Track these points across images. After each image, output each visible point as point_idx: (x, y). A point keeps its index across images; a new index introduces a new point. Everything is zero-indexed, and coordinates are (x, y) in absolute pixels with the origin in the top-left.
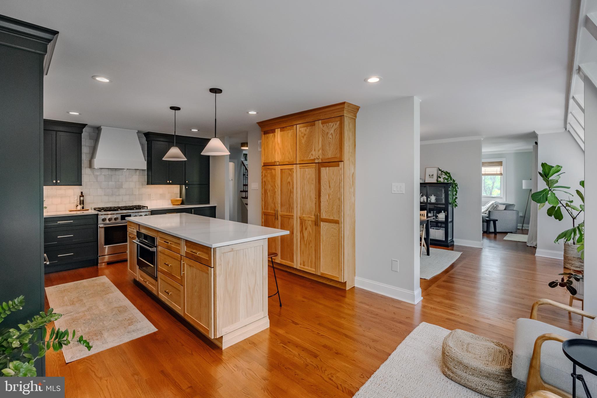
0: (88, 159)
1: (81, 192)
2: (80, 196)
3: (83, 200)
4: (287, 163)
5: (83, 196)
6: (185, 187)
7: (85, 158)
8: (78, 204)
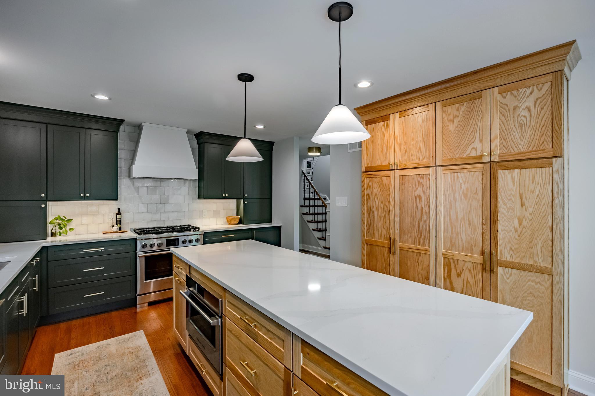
0: (127, 166)
1: (118, 208)
2: (117, 213)
3: (121, 219)
4: (415, 166)
5: (120, 214)
6: (244, 202)
7: (122, 164)
8: (115, 224)
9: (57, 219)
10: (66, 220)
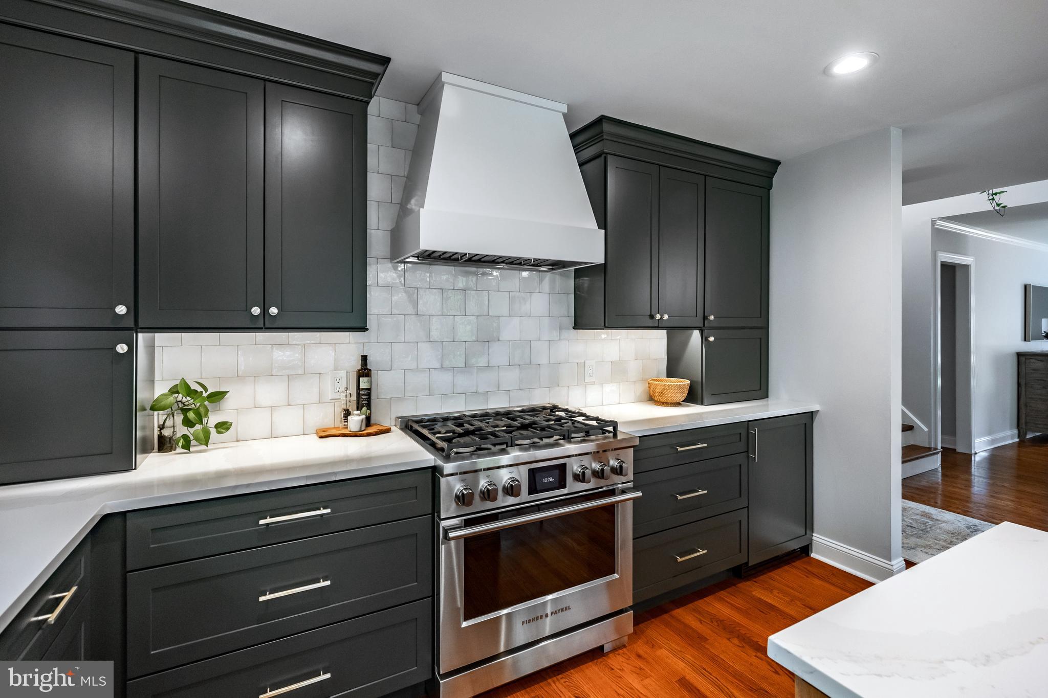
0: (386, 223)
1: (362, 356)
2: (358, 372)
3: (369, 389)
5: (368, 373)
6: (704, 338)
8: (352, 407)
9: (178, 392)
10: (205, 395)
